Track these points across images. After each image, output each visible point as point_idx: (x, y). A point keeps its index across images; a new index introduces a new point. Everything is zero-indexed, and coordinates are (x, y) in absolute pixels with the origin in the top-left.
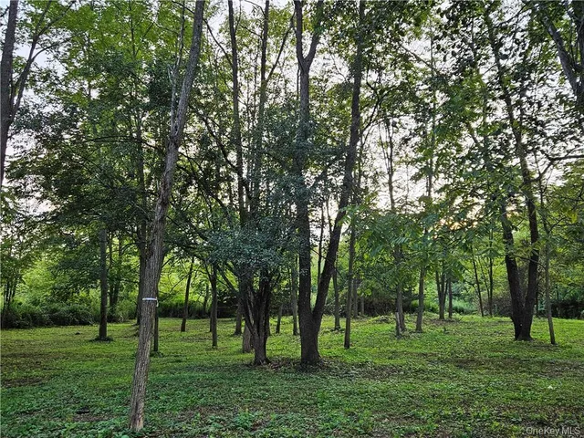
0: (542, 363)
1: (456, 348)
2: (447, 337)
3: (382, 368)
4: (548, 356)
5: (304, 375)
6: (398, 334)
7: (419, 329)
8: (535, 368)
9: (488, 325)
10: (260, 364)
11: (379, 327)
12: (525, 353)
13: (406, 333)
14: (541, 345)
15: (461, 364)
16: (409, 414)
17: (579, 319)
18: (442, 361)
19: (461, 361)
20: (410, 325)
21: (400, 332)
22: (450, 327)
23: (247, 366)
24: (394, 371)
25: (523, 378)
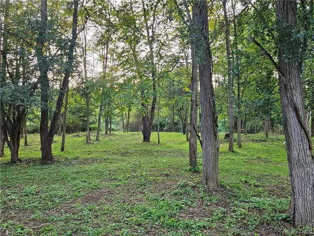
0: (157, 151)
1: (119, 147)
2: (112, 142)
3: (87, 159)
4: (158, 148)
5: (45, 166)
6: (88, 142)
7: (97, 139)
8: (156, 154)
9: (128, 136)
10: (15, 162)
11: (75, 139)
12: (149, 148)
13: (92, 142)
14: (154, 144)
15: (124, 154)
16: (112, 178)
17: (163, 132)
18: (114, 154)
19: (123, 153)
20: (93, 138)
21: (88, 141)
22: (111, 137)
23: (7, 164)
24: (94, 160)
25: (153, 159)
